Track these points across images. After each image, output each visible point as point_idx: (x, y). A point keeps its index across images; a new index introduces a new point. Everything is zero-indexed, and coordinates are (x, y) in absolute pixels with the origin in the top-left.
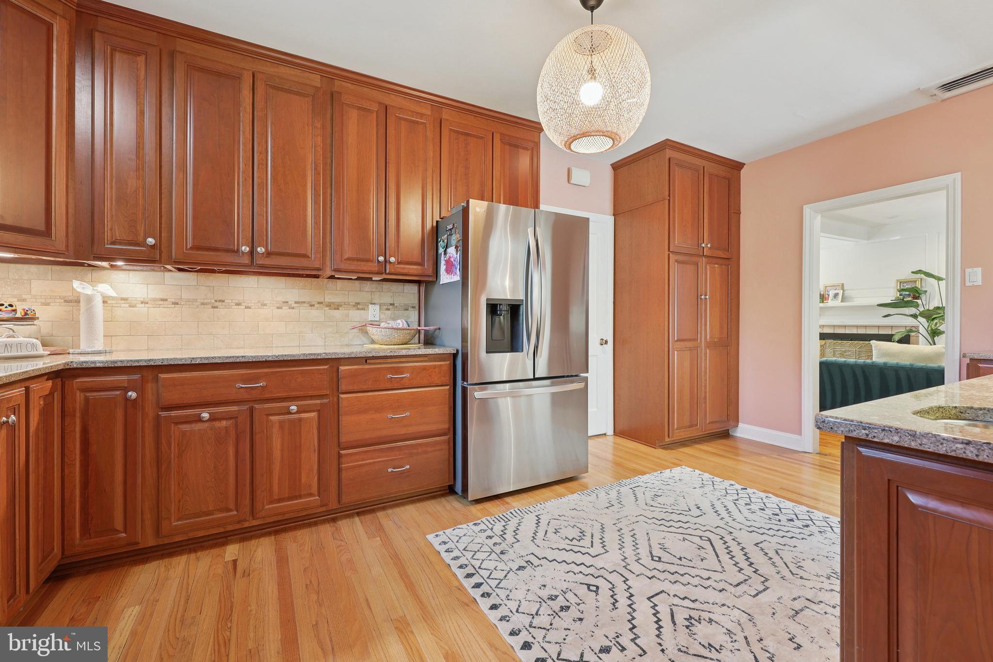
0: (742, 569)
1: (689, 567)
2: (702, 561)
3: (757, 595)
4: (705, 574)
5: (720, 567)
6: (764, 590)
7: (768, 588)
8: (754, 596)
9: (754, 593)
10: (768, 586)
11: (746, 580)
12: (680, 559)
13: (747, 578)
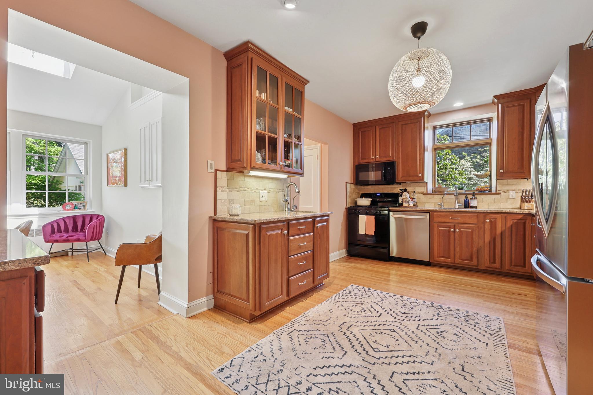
0: (351, 333)
1: (375, 329)
2: (371, 334)
3: (343, 323)
4: (366, 328)
5: (361, 332)
6: (340, 325)
7: (339, 326)
8: (344, 322)
9: (345, 324)
10: (339, 327)
11: (348, 328)
12: (382, 333)
13: (348, 329)
